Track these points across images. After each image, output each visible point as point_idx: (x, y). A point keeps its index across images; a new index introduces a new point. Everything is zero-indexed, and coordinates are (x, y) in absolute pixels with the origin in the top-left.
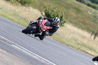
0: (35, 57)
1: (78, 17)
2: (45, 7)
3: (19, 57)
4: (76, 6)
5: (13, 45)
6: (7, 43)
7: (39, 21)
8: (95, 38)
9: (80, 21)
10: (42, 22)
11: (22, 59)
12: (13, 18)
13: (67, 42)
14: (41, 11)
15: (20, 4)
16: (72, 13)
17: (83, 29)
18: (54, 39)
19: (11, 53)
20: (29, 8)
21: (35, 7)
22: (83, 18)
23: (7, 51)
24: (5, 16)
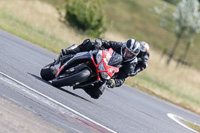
8: (168, 62)
9: (137, 28)
10: (104, 56)
14: (58, 9)
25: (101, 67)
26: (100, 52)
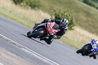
0: (45, 61)
1: (88, 21)
2: (55, 11)
3: (28, 61)
4: (86, 9)
5: (23, 49)
6: (16, 47)
7: (46, 25)
9: (90, 25)
10: (50, 25)
11: (31, 62)
12: (23, 22)
13: (77, 45)
14: (51, 15)
15: (30, 7)
16: (82, 16)
17: (92, 33)
18: (64, 42)
19: (21, 57)
20: (39, 12)
21: (45, 11)
22: (92, 22)
23: (16, 54)
24: (15, 20)
25: (49, 29)
26: (49, 23)
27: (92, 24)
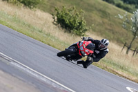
8: (127, 52)
9: (106, 29)
10: (84, 43)
12: (13, 25)
16: (96, 17)
20: (35, 11)
22: (110, 25)
24: (1, 22)
27: (109, 27)
